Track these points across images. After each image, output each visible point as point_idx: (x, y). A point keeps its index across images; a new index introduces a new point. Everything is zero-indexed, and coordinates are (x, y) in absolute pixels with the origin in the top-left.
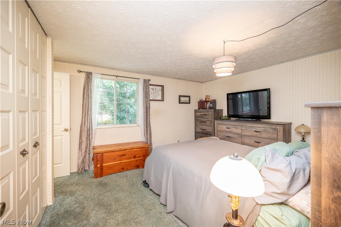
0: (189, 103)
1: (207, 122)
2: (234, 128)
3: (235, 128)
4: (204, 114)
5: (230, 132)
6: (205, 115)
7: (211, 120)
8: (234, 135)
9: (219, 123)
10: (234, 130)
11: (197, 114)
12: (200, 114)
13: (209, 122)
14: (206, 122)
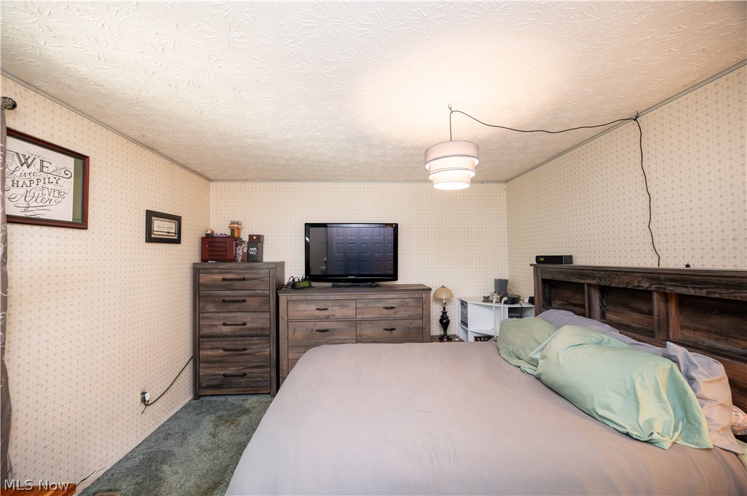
0: (178, 241)
1: (246, 299)
2: (336, 308)
3: (340, 306)
4: (238, 277)
5: (327, 318)
6: (244, 279)
7: (267, 292)
8: (338, 323)
9: (294, 298)
10: (337, 312)
11: (204, 278)
12: (220, 277)
13: (258, 299)
14: (244, 301)
